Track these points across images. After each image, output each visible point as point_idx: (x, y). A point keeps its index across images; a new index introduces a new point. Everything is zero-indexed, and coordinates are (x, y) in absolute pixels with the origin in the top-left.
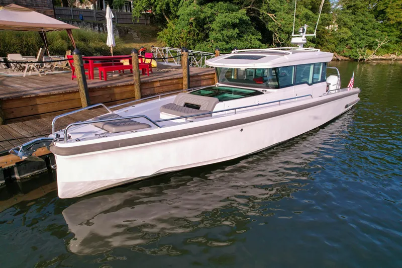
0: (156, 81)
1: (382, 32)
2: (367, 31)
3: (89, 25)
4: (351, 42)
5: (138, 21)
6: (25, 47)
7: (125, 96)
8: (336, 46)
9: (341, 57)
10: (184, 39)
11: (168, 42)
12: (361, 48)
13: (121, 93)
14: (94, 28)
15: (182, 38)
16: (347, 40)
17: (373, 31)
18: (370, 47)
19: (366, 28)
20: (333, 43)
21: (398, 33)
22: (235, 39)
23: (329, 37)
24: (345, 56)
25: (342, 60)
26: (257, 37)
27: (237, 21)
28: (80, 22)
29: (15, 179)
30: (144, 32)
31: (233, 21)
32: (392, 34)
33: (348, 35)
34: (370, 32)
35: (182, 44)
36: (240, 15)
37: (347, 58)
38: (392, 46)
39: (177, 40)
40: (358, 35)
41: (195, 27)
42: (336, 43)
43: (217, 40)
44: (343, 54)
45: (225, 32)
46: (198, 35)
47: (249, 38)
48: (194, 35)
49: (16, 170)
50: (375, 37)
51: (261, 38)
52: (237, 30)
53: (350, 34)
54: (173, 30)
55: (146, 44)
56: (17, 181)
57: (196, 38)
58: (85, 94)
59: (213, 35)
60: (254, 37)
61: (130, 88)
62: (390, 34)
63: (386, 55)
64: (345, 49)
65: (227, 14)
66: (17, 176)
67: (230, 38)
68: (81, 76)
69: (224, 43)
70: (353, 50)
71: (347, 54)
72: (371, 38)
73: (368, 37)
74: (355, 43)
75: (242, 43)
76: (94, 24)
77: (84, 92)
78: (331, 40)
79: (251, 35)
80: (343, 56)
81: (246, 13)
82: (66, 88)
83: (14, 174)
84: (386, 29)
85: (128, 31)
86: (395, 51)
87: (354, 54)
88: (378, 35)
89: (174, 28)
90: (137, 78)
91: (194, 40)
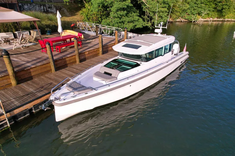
0: (87, 52)
1: (206, 5)
2: (198, 4)
3: (37, 6)
4: (189, 11)
5: (68, 4)
6: (6, 27)
7: (71, 61)
8: (180, 14)
9: (184, 20)
10: (95, 15)
11: (86, 16)
12: (194, 15)
13: (70, 60)
14: (40, 7)
15: (94, 14)
16: (186, 10)
17: (201, 5)
18: (199, 14)
19: (197, 3)
20: (179, 12)
21: (214, 6)
22: (124, 16)
23: (177, 9)
24: (185, 19)
25: (184, 21)
26: (137, 14)
27: (126, 7)
28: (32, 4)
29: (33, 112)
30: (71, 9)
31: (124, 7)
32: (211, 6)
33: (187, 8)
34: (199, 6)
35: (94, 18)
36: (127, 4)
37: (187, 20)
38: (211, 13)
39: (91, 15)
40: (193, 7)
41: (102, 8)
42: (181, 12)
43: (114, 17)
44: (185, 18)
45: (119, 13)
46: (103, 12)
47: (132, 15)
48: (101, 12)
49: (33, 108)
50: (201, 8)
51: (139, 15)
52: (125, 12)
53: (188, 6)
54: (89, 10)
55: (73, 17)
56: (34, 113)
57: (102, 14)
58: (53, 64)
59: (112, 14)
60: (135, 14)
61: (74, 57)
62: (210, 6)
63: (208, 18)
64: (185, 15)
65: (120, 3)
66: (34, 111)
67: (122, 16)
68: (51, 55)
69: (118, 19)
70: (190, 16)
71: (187, 18)
72: (200, 9)
73: (198, 8)
74: (191, 12)
75: (129, 18)
76: (40, 5)
77: (53, 63)
78: (178, 10)
79: (133, 13)
80: (184, 19)
81: (131, 2)
82: (42, 61)
83: (32, 110)
84: (208, 3)
85: (61, 8)
86: (212, 16)
87: (191, 18)
88: (203, 7)
89: (89, 8)
90: (77, 52)
91: (101, 15)
